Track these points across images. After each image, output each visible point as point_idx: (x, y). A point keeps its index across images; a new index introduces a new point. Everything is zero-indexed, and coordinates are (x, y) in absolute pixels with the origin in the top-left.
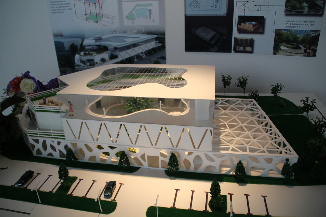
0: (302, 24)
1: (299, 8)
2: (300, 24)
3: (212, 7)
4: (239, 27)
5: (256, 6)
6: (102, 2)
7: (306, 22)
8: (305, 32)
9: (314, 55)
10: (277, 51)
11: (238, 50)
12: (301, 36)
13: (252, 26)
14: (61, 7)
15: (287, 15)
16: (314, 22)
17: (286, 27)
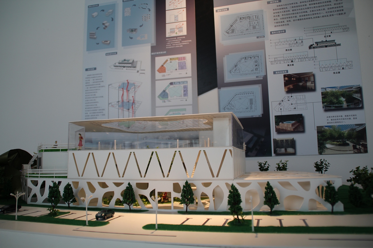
0: (344, 119)
1: (337, 103)
2: (342, 119)
3: (246, 109)
4: (277, 127)
5: (292, 104)
6: (135, 108)
7: (347, 116)
8: (349, 126)
9: (366, 151)
10: (323, 150)
11: (279, 152)
12: (345, 131)
13: (291, 126)
14: (95, 113)
15: (326, 111)
16: (356, 115)
17: (328, 123)
